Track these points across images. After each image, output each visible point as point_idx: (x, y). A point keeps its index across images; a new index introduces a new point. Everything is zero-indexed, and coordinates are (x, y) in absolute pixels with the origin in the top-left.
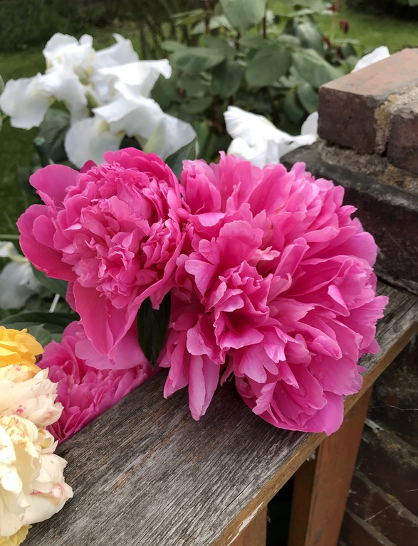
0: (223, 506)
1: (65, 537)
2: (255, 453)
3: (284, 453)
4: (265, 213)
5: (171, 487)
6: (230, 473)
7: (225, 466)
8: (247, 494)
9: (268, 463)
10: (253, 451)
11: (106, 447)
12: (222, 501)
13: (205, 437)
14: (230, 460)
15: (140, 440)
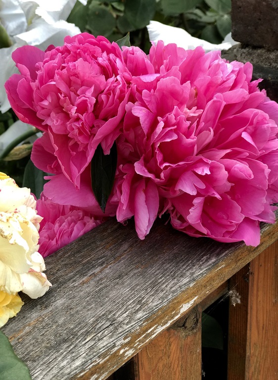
0: (168, 288)
1: (50, 309)
2: (190, 262)
3: (213, 261)
4: (190, 84)
5: (126, 282)
6: (171, 272)
7: (167, 269)
8: (185, 282)
9: (201, 266)
10: (189, 261)
11: (71, 264)
12: (166, 286)
13: (149, 255)
14: (170, 266)
15: (97, 259)
